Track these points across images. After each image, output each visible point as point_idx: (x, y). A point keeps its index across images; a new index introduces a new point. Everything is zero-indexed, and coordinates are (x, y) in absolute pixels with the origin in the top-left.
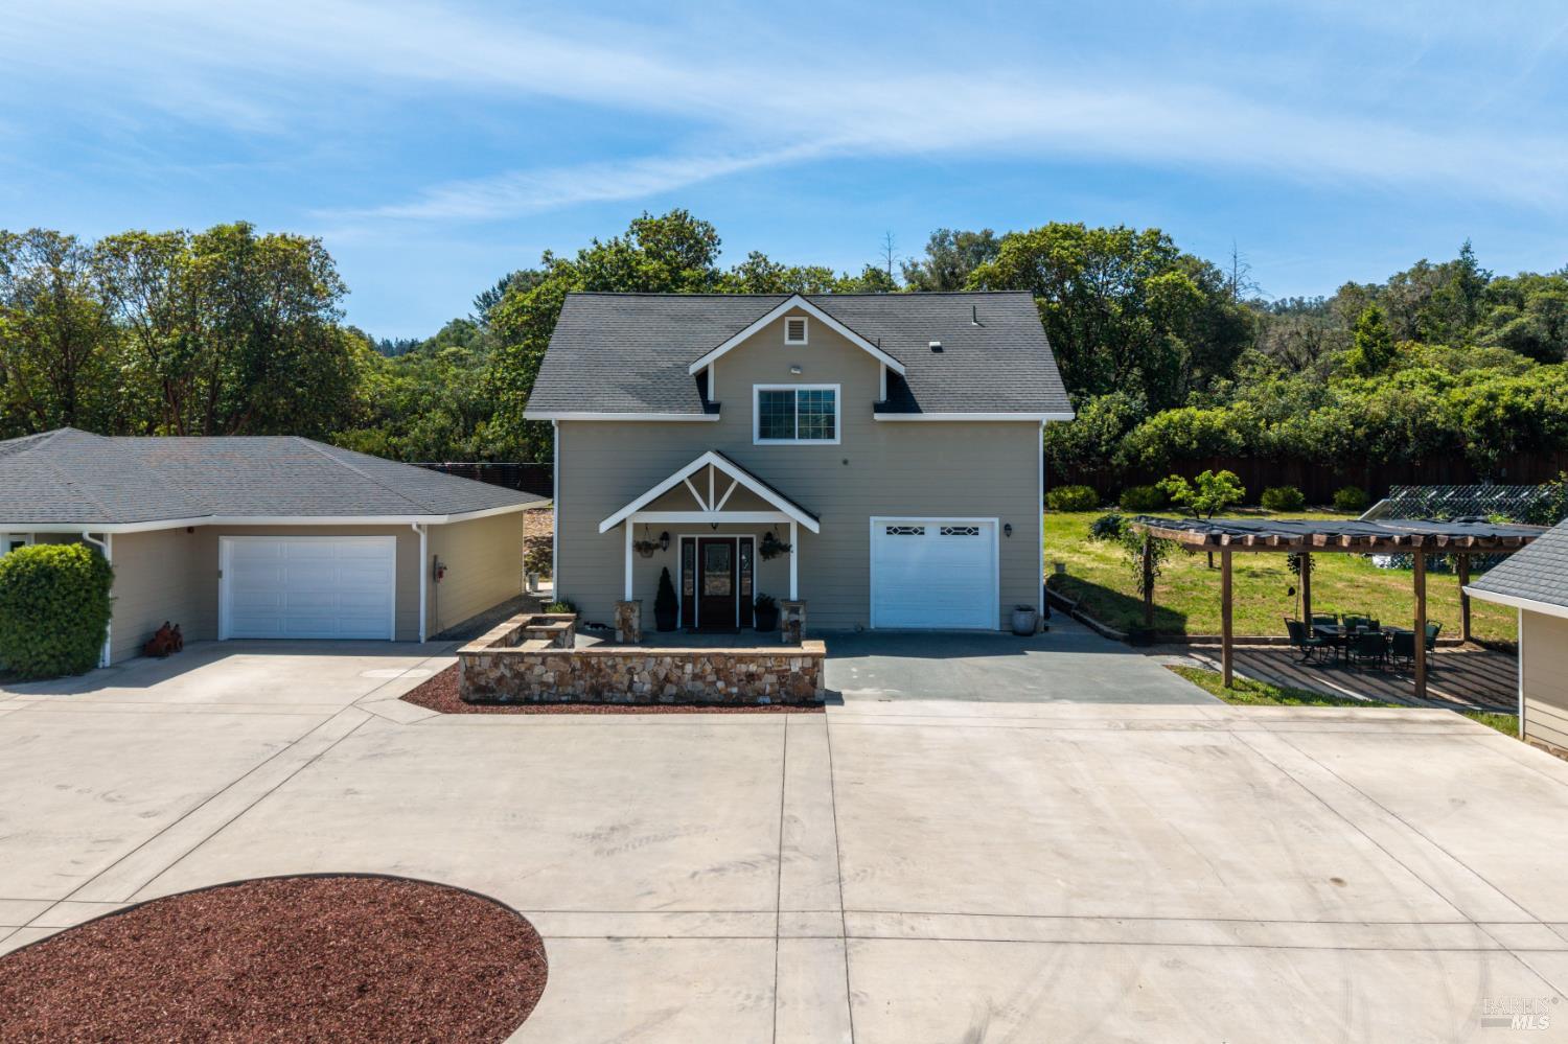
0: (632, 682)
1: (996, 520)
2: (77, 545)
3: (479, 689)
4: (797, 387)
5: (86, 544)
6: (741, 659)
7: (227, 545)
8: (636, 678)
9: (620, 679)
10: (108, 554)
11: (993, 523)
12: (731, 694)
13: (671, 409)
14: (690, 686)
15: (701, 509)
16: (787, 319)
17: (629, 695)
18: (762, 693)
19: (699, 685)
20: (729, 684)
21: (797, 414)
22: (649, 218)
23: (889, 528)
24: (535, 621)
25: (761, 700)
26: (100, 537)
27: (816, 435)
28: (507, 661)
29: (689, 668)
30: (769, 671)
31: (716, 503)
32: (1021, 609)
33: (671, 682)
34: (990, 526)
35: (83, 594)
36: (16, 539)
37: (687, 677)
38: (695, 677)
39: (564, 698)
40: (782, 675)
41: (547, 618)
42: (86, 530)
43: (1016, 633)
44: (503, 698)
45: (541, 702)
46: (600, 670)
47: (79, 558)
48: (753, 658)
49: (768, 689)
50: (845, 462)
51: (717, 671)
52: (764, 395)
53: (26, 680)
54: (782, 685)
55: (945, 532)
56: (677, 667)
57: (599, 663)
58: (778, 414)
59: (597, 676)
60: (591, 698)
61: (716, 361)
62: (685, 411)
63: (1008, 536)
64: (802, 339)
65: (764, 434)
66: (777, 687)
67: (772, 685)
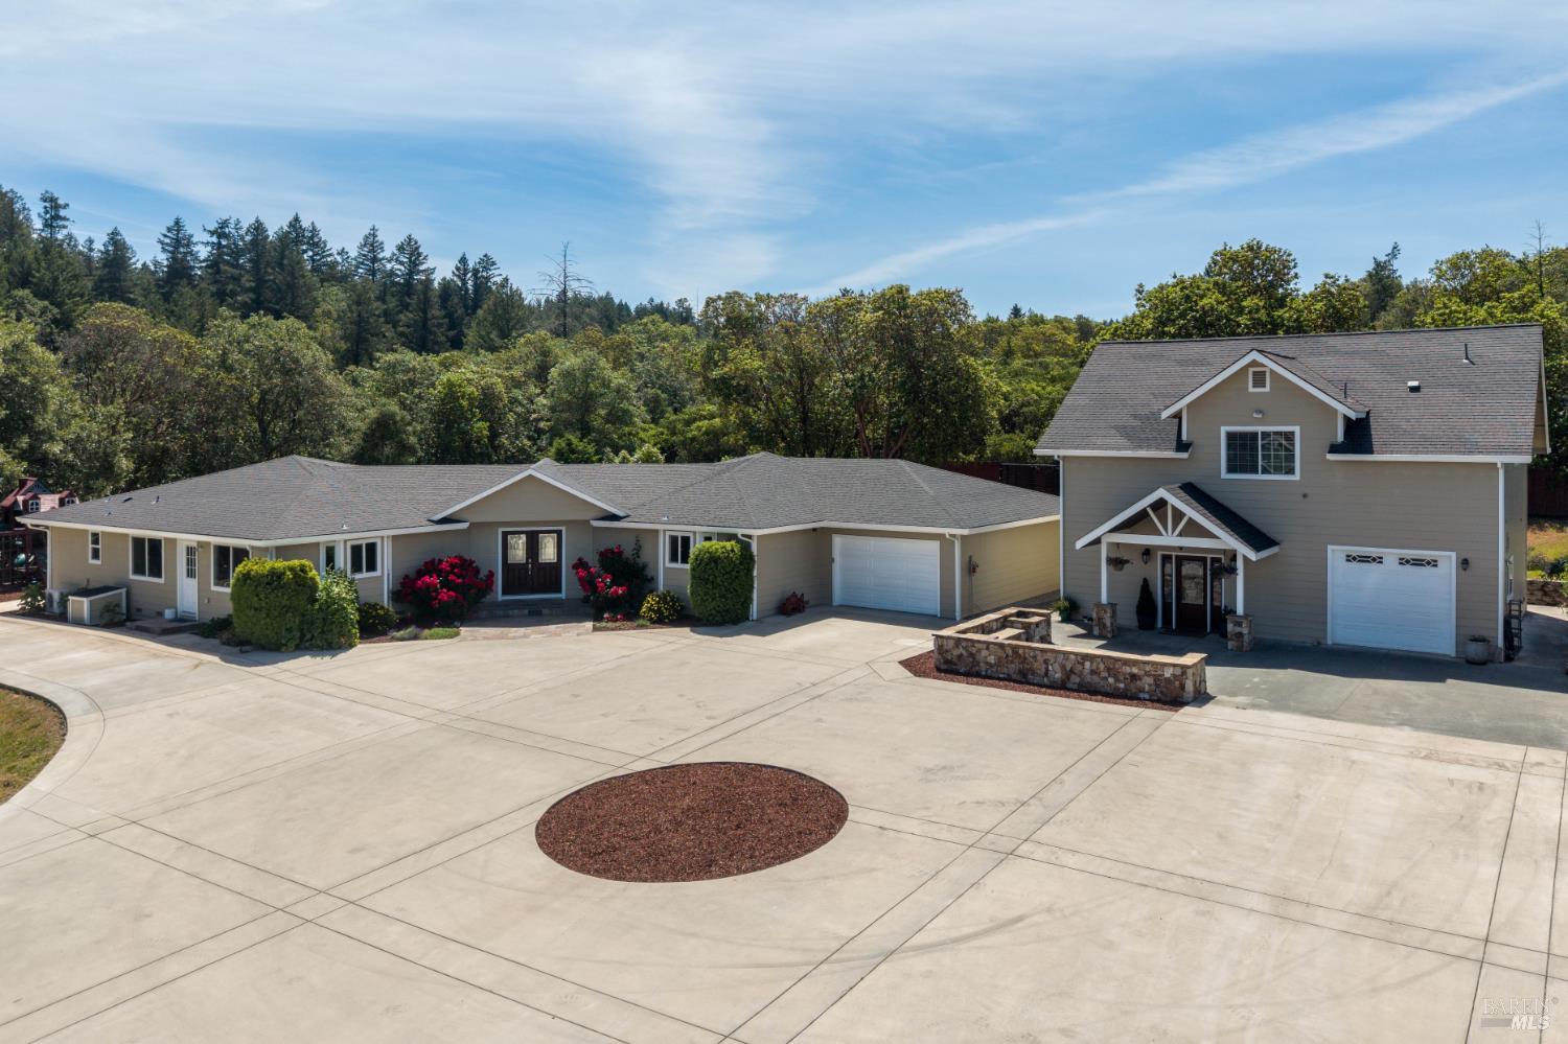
0: (1047, 670)
1: (1453, 554)
2: (733, 542)
3: (947, 662)
4: (1260, 429)
5: (739, 541)
6: (1126, 662)
7: (837, 540)
8: (1050, 668)
9: (1039, 667)
10: (754, 549)
11: (1450, 557)
12: (1119, 689)
13: (1149, 447)
14: (1089, 678)
15: (1160, 534)
16: (1251, 370)
17: (1045, 679)
18: (1142, 690)
19: (1095, 678)
20: (1117, 680)
21: (1260, 453)
22: (1228, 248)
23: (1348, 556)
24: (1019, 614)
25: (1141, 695)
26: (750, 537)
27: (1278, 470)
28: (964, 644)
29: (1087, 664)
30: (1147, 674)
31: (1173, 530)
32: (1475, 640)
33: (1075, 674)
34: (1448, 561)
35: (734, 573)
36: (707, 535)
37: (1087, 671)
38: (1093, 672)
39: (1001, 676)
40: (1157, 679)
41: (1029, 613)
42: (740, 532)
43: (1470, 662)
44: (962, 670)
45: (987, 677)
46: (1025, 658)
47: (732, 551)
48: (1135, 663)
49: (1147, 688)
50: (1305, 496)
51: (1108, 670)
52: (1231, 436)
53: (705, 625)
54: (1157, 686)
55: (1403, 562)
56: (1079, 663)
57: (1024, 653)
58: (1243, 451)
59: (1022, 662)
60: (1019, 678)
61: (1189, 406)
62: (1161, 450)
63: (1465, 569)
64: (1264, 386)
65: (1230, 470)
66: (1154, 687)
67: (1150, 685)
